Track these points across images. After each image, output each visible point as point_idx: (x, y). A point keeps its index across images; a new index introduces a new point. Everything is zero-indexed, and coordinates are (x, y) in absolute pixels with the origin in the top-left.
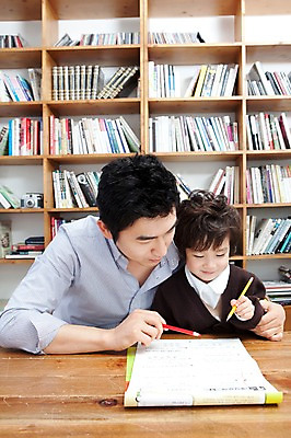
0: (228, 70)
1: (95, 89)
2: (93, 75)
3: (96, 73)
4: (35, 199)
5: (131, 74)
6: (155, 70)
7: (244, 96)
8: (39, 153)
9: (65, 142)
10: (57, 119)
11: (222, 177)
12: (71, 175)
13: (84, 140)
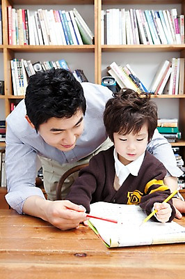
9: (22, 32)
10: (14, 10)
11: (168, 68)
12: (28, 64)
13: (39, 30)
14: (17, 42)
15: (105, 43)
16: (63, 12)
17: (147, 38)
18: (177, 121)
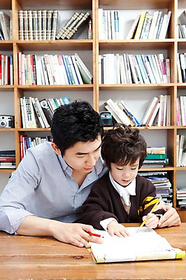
0: (163, 16)
1: (54, 30)
2: (52, 19)
3: (55, 17)
4: (6, 120)
5: (84, 19)
6: (104, 15)
7: (176, 39)
8: (9, 83)
9: (31, 74)
10: (24, 55)
11: (157, 104)
12: (36, 101)
13: (45, 72)
14: (26, 83)
15: (103, 82)
16: (66, 56)
17: (138, 78)
18: (164, 148)
